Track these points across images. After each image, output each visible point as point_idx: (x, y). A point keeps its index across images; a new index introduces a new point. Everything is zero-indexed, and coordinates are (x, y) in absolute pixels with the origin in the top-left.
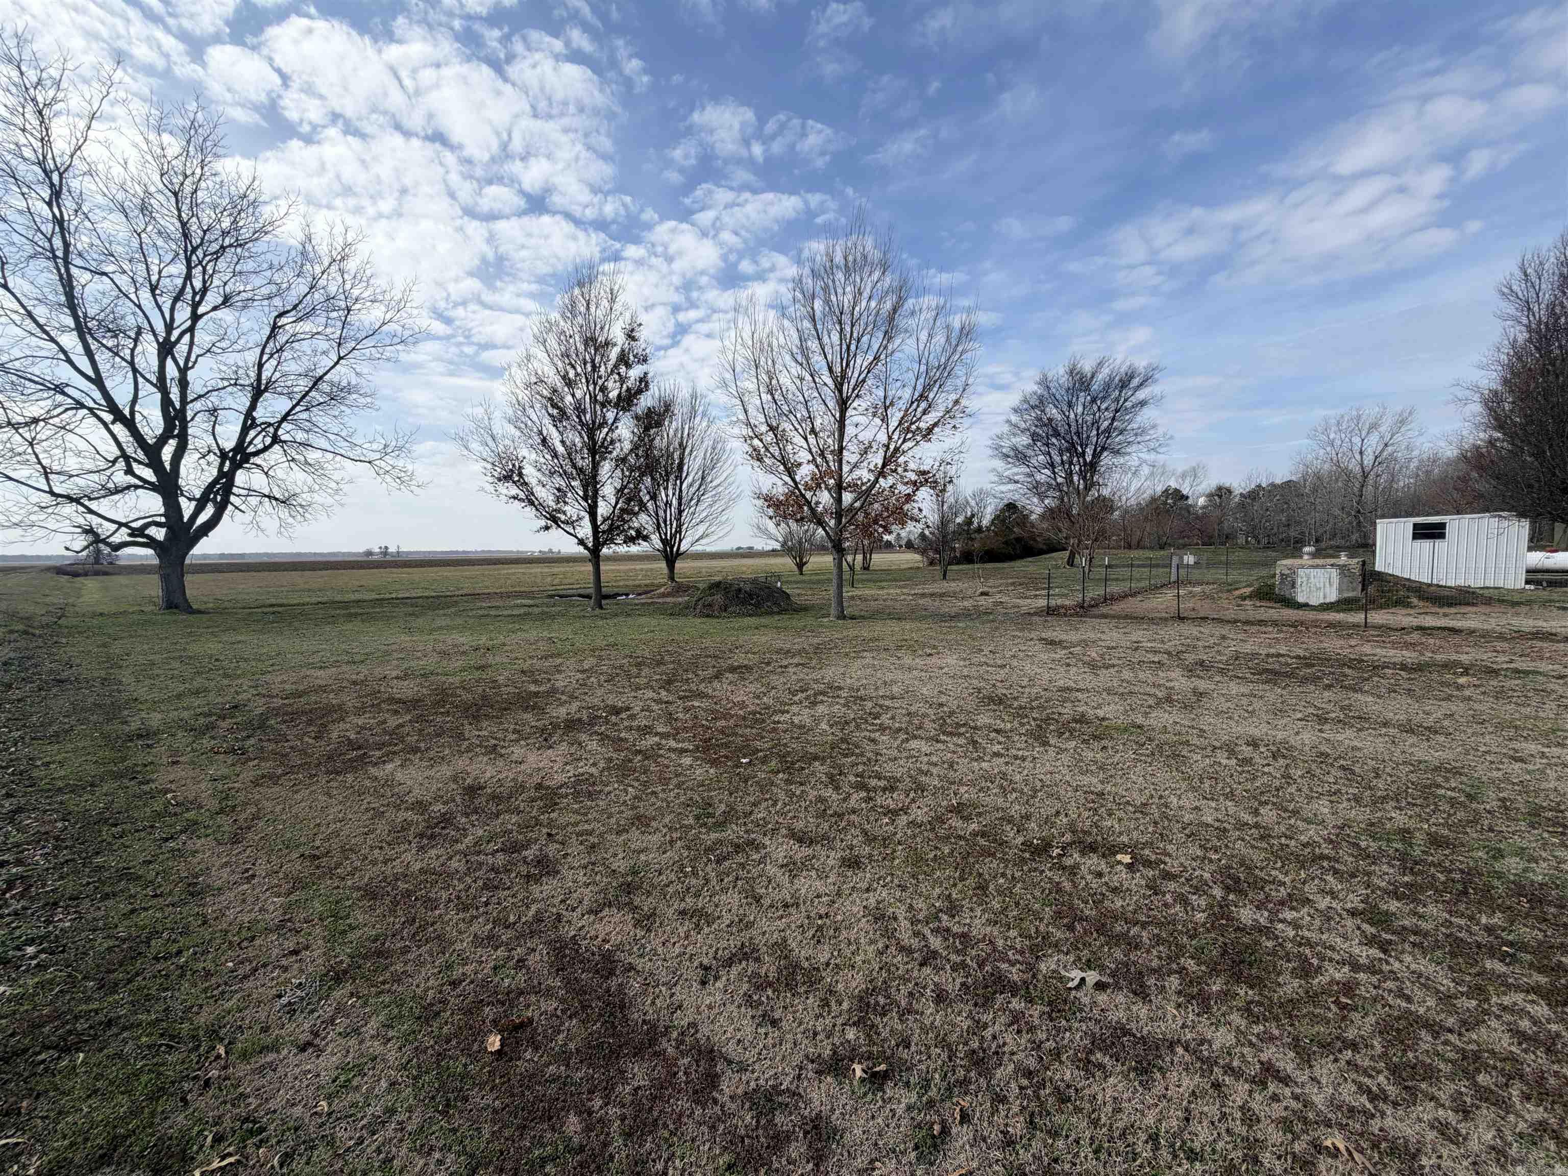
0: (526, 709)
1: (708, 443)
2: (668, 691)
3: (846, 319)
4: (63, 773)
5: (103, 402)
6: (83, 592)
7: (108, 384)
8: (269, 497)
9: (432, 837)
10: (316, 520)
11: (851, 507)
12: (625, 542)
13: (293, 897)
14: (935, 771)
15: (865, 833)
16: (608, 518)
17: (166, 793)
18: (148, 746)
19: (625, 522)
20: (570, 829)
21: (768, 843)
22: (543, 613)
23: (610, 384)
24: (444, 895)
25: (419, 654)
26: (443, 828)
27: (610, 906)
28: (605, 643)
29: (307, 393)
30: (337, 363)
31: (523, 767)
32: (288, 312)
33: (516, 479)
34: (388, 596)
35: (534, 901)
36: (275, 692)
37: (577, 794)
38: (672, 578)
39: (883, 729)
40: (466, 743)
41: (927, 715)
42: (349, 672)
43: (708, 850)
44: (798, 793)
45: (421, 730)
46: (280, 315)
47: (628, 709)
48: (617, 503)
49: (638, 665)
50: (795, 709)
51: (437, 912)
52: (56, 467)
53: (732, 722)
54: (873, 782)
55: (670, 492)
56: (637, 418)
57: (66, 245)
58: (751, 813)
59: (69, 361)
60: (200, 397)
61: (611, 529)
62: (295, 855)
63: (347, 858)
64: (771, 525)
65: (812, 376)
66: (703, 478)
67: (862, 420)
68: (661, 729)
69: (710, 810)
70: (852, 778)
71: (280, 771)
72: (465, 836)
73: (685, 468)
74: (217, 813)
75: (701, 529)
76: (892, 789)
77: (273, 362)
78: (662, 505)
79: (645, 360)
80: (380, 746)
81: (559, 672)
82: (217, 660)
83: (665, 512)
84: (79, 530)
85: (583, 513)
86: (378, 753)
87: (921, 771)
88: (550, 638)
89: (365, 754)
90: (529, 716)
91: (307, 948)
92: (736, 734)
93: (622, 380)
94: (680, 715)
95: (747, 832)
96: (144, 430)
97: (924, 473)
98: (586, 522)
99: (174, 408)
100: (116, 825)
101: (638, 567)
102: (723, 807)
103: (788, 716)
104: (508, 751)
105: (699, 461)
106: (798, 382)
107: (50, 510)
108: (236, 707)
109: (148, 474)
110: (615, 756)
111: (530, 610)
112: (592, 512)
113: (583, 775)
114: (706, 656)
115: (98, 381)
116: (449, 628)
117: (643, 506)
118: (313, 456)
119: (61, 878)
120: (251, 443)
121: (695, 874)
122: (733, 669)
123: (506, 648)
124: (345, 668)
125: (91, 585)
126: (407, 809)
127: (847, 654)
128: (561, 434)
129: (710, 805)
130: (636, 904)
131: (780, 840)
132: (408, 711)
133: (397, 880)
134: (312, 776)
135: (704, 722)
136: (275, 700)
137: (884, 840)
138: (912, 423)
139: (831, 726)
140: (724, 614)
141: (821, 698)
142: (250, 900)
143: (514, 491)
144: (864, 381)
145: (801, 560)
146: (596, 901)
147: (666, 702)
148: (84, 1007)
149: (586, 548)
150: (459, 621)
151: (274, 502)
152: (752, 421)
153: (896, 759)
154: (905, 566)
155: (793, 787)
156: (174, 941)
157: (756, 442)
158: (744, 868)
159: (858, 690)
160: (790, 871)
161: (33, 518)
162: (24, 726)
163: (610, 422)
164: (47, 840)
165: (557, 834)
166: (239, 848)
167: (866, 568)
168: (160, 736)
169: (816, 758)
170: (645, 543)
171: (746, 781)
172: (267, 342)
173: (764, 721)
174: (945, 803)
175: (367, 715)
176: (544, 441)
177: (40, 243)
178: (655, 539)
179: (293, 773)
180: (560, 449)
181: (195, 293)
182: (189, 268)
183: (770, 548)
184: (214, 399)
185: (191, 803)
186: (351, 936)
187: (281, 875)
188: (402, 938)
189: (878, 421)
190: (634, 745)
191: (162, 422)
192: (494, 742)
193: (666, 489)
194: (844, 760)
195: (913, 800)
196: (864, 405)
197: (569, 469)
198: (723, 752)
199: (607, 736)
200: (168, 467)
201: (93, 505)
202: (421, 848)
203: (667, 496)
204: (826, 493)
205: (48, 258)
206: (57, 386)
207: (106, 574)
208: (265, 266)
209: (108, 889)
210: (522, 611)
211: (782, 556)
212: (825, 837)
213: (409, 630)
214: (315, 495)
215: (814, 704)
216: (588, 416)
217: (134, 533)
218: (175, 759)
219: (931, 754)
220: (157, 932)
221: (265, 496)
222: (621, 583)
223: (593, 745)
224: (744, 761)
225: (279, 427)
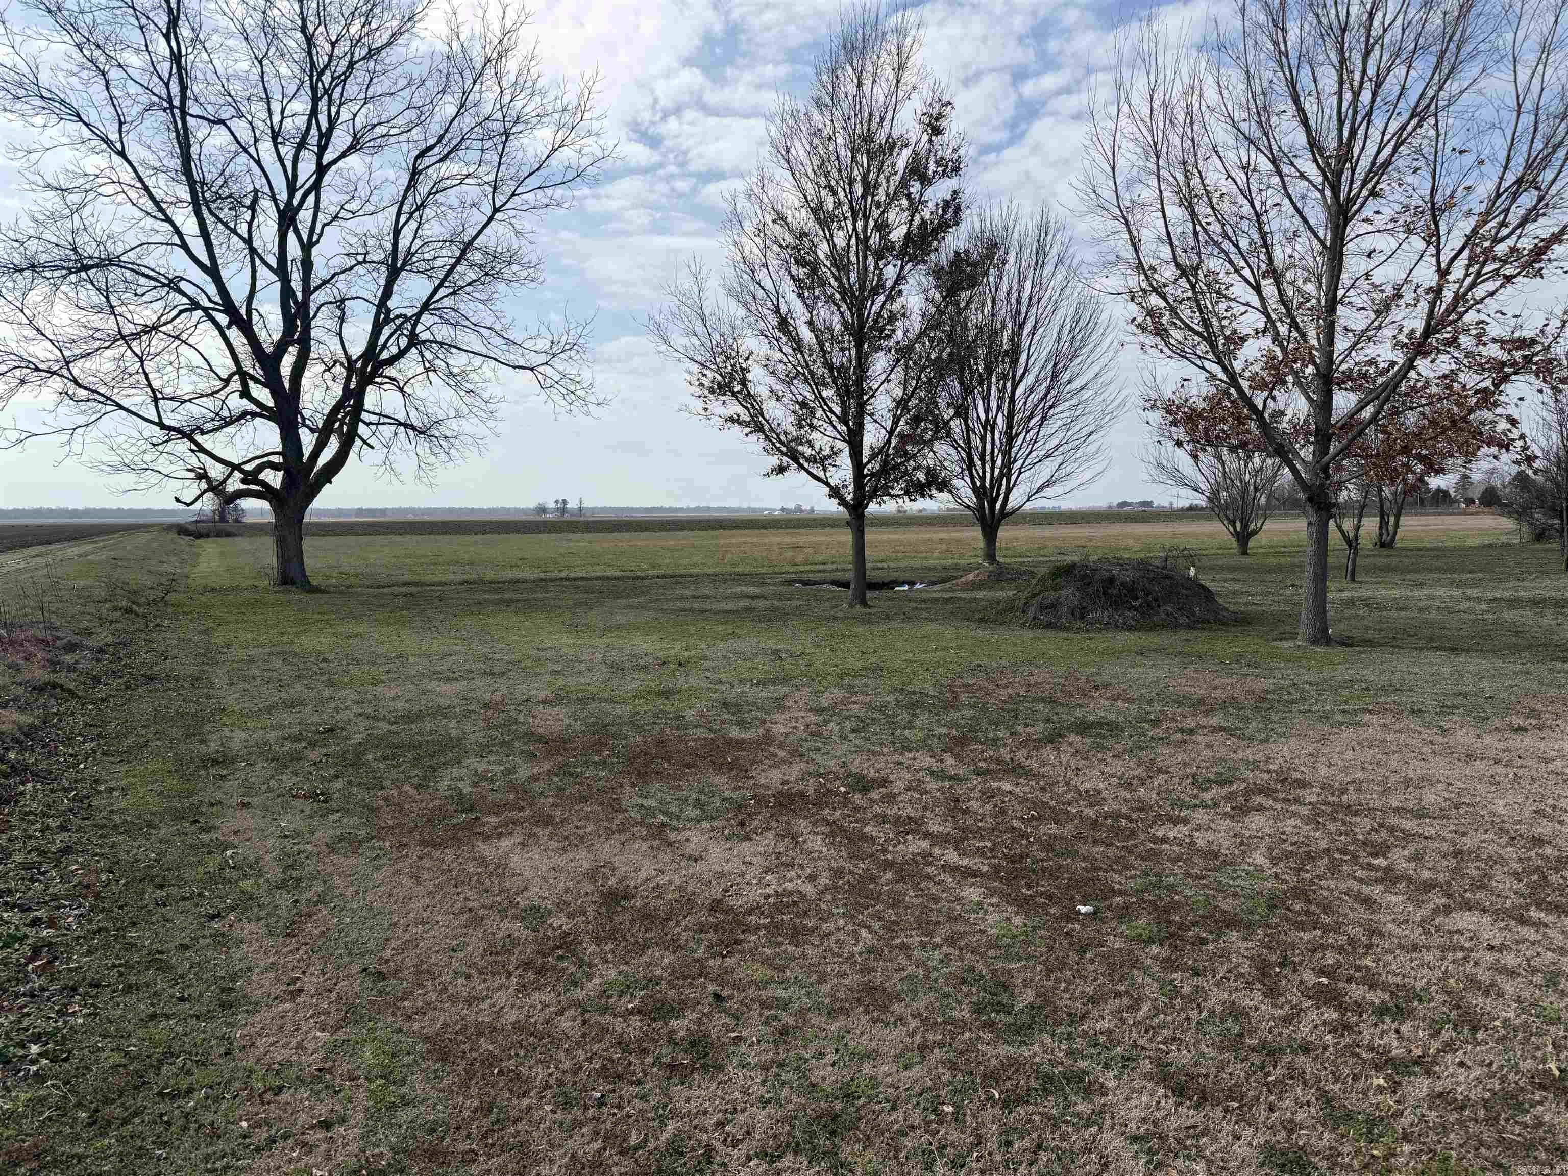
0: (719, 768)
1: (1066, 310)
2: (957, 757)
3: (1354, 41)
4: (123, 804)
5: (217, 299)
6: (202, 559)
7: (225, 274)
8: (405, 425)
9: (542, 971)
10: (464, 458)
11: (1351, 421)
12: (907, 493)
13: (341, 1035)
14: (1509, 987)
15: (1326, 1098)
16: (880, 451)
17: (226, 849)
18: (222, 778)
19: (907, 456)
20: (752, 992)
21: (1112, 1084)
22: (772, 609)
23: (891, 216)
24: (541, 1073)
25: (581, 667)
26: (560, 958)
27: (796, 1153)
28: (861, 664)
29: (453, 267)
30: (491, 219)
31: (698, 867)
32: (431, 148)
33: (737, 388)
34: (554, 575)
35: (673, 1114)
36: (383, 712)
37: (774, 928)
38: (990, 555)
39: (1390, 878)
40: (620, 816)
41: (1500, 860)
42: (484, 690)
43: (993, 1077)
44: (1186, 990)
45: (561, 789)
46: (422, 154)
47: (884, 782)
48: (895, 423)
49: (913, 707)
50: (1200, 816)
51: (526, 1102)
52: (168, 391)
53: (1068, 830)
54: (1357, 992)
55: (994, 404)
56: (937, 273)
57: (184, 88)
58: (1084, 1017)
59: (184, 246)
60: (325, 282)
61: (886, 469)
62: (355, 968)
63: (421, 986)
64: (1182, 458)
65: (1274, 161)
66: (1055, 376)
67: (1386, 243)
68: (935, 828)
69: (1005, 998)
70: (1310, 977)
71: (363, 833)
72: (590, 977)
73: (1023, 358)
74: (278, 887)
75: (1045, 471)
76: (1401, 1013)
77: (413, 225)
78: (979, 430)
79: (956, 170)
80: (497, 809)
81: (781, 708)
82: (325, 660)
83: (983, 439)
84: (192, 475)
85: (840, 445)
86: (493, 820)
87: (1473, 983)
88: (776, 652)
89: (477, 819)
90: (724, 779)
91: (343, 1120)
92: (1074, 854)
93: (914, 207)
94: (975, 805)
95: (1069, 1053)
96: (262, 335)
97: (1522, 343)
98: (845, 460)
99: (296, 302)
100: (161, 887)
101: (936, 537)
102: (1029, 996)
103: (1185, 830)
104: (681, 837)
105: (1048, 345)
106: (1241, 177)
107: (160, 448)
108: (331, 730)
109: (263, 395)
110: (848, 866)
111: (754, 604)
112: (854, 440)
113: (790, 894)
114: (1037, 700)
115: (213, 272)
116: (631, 627)
117: (941, 429)
118: (458, 361)
119: (89, 953)
120: (384, 346)
121: (957, 1118)
122: (1083, 728)
123: (708, 664)
124: (479, 682)
125: (210, 548)
126: (515, 917)
127: (1326, 717)
128: (810, 308)
129: (1006, 988)
130: (842, 1156)
131: (1137, 1084)
132: (549, 755)
133: (480, 1034)
134: (402, 846)
135: (1016, 823)
136: (381, 724)
137: (1371, 1122)
138: (1497, 240)
139: (1275, 861)
140: (1079, 624)
141: (1258, 799)
142: (289, 1027)
143: (734, 408)
144: (1388, 163)
145: (1245, 526)
146: (775, 1137)
147: (952, 778)
148: (67, 1148)
149: (843, 502)
150: (647, 616)
151: (411, 432)
152: (1147, 262)
153: (1415, 948)
154: (1477, 542)
155: (1177, 976)
156: (189, 1073)
157: (1155, 300)
158: (1055, 1127)
159: (1344, 791)
160: (1150, 1152)
161: (147, 457)
162: (100, 735)
163: (889, 284)
164: (85, 897)
165: (731, 997)
166: (293, 944)
167: (1385, 543)
168: (237, 765)
169: (1233, 922)
170: (945, 495)
171: (1082, 951)
172: (405, 197)
173: (1133, 834)
174: (1528, 1065)
175: (492, 758)
176: (784, 324)
177: (155, 90)
178: (963, 486)
179: (380, 839)
180: (807, 335)
181: (321, 136)
182: (315, 100)
183: (1187, 504)
184: (341, 283)
185: (251, 868)
186: (403, 1116)
187: (333, 996)
188: (468, 1136)
189: (1418, 243)
190: (885, 851)
191: (281, 323)
192: (662, 818)
193: (986, 398)
194: (1294, 935)
195: (1449, 1047)
196: (1388, 212)
197: (820, 370)
198: (1045, 886)
199: (842, 829)
200: (287, 385)
201: (206, 441)
202: (522, 987)
203: (987, 410)
204: (1297, 394)
205: (165, 110)
206: (171, 281)
207: (228, 535)
208: (402, 82)
209: (133, 979)
210: (744, 603)
211: (1208, 518)
212: (1232, 1093)
213: (575, 628)
214: (463, 422)
215: (1242, 811)
216: (853, 276)
217: (250, 477)
218: (247, 800)
219: (1502, 948)
220: (172, 1055)
221: (400, 424)
222: (903, 564)
223: (816, 842)
224: (1083, 909)
225: (417, 322)
